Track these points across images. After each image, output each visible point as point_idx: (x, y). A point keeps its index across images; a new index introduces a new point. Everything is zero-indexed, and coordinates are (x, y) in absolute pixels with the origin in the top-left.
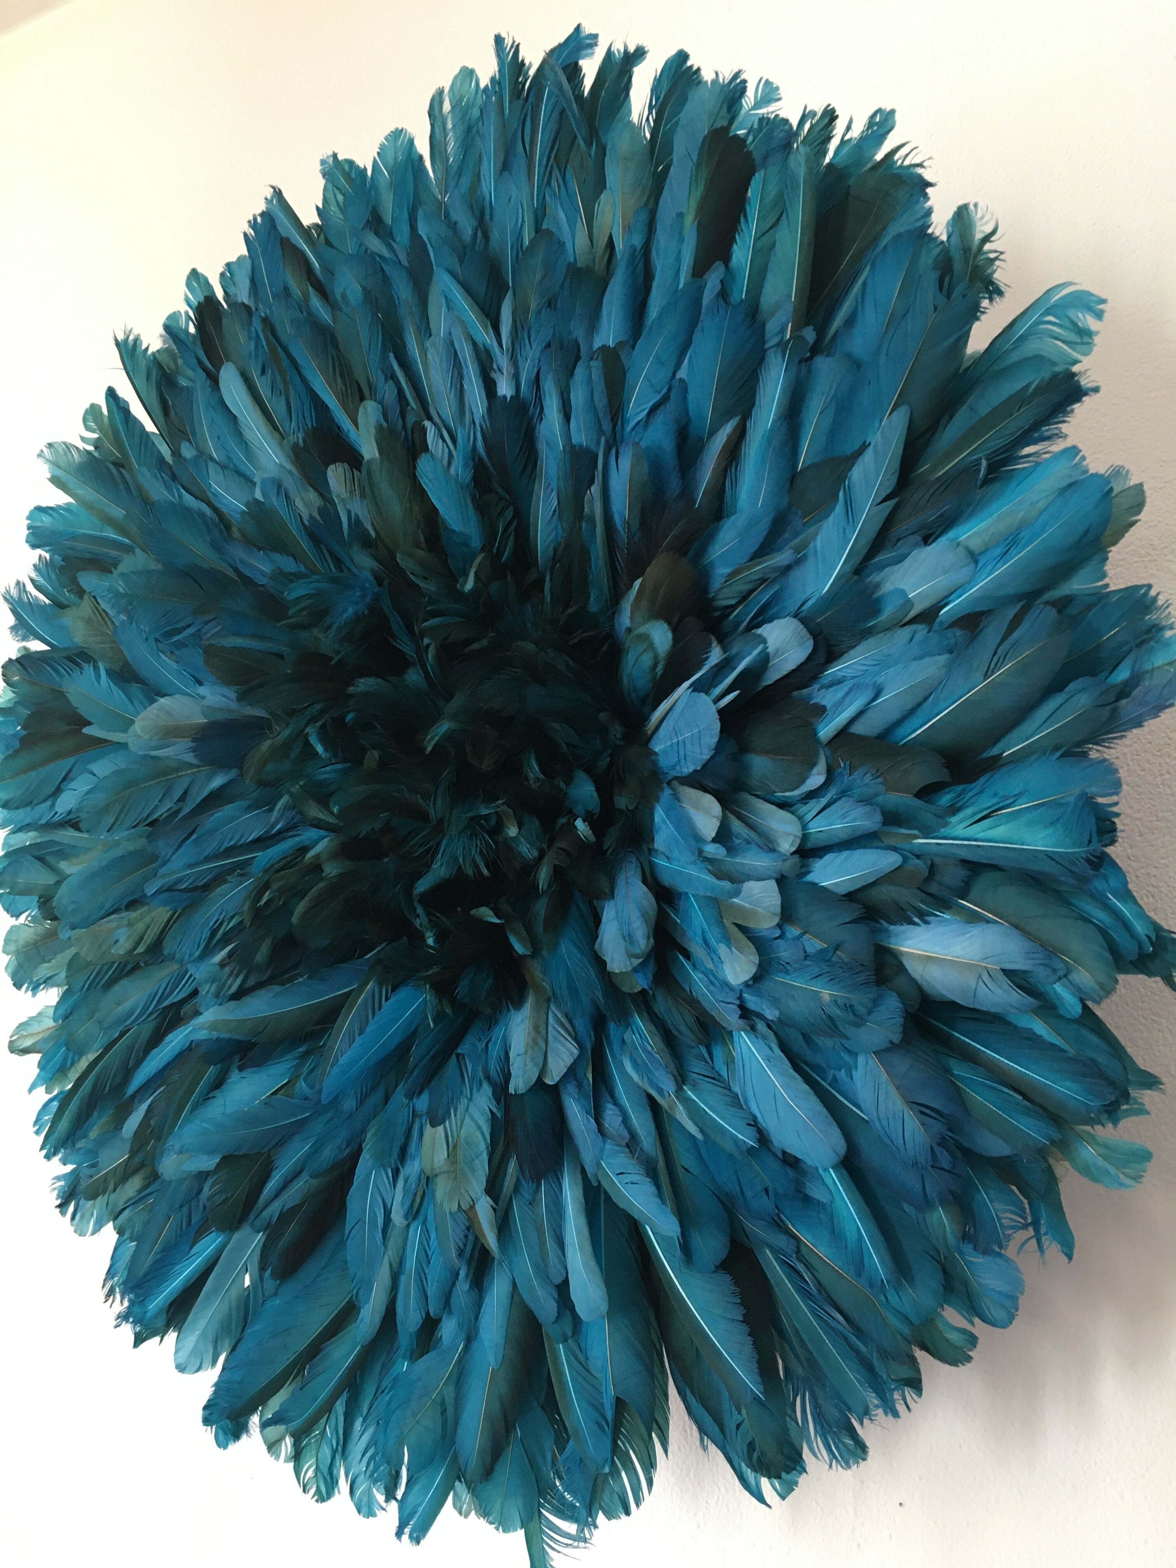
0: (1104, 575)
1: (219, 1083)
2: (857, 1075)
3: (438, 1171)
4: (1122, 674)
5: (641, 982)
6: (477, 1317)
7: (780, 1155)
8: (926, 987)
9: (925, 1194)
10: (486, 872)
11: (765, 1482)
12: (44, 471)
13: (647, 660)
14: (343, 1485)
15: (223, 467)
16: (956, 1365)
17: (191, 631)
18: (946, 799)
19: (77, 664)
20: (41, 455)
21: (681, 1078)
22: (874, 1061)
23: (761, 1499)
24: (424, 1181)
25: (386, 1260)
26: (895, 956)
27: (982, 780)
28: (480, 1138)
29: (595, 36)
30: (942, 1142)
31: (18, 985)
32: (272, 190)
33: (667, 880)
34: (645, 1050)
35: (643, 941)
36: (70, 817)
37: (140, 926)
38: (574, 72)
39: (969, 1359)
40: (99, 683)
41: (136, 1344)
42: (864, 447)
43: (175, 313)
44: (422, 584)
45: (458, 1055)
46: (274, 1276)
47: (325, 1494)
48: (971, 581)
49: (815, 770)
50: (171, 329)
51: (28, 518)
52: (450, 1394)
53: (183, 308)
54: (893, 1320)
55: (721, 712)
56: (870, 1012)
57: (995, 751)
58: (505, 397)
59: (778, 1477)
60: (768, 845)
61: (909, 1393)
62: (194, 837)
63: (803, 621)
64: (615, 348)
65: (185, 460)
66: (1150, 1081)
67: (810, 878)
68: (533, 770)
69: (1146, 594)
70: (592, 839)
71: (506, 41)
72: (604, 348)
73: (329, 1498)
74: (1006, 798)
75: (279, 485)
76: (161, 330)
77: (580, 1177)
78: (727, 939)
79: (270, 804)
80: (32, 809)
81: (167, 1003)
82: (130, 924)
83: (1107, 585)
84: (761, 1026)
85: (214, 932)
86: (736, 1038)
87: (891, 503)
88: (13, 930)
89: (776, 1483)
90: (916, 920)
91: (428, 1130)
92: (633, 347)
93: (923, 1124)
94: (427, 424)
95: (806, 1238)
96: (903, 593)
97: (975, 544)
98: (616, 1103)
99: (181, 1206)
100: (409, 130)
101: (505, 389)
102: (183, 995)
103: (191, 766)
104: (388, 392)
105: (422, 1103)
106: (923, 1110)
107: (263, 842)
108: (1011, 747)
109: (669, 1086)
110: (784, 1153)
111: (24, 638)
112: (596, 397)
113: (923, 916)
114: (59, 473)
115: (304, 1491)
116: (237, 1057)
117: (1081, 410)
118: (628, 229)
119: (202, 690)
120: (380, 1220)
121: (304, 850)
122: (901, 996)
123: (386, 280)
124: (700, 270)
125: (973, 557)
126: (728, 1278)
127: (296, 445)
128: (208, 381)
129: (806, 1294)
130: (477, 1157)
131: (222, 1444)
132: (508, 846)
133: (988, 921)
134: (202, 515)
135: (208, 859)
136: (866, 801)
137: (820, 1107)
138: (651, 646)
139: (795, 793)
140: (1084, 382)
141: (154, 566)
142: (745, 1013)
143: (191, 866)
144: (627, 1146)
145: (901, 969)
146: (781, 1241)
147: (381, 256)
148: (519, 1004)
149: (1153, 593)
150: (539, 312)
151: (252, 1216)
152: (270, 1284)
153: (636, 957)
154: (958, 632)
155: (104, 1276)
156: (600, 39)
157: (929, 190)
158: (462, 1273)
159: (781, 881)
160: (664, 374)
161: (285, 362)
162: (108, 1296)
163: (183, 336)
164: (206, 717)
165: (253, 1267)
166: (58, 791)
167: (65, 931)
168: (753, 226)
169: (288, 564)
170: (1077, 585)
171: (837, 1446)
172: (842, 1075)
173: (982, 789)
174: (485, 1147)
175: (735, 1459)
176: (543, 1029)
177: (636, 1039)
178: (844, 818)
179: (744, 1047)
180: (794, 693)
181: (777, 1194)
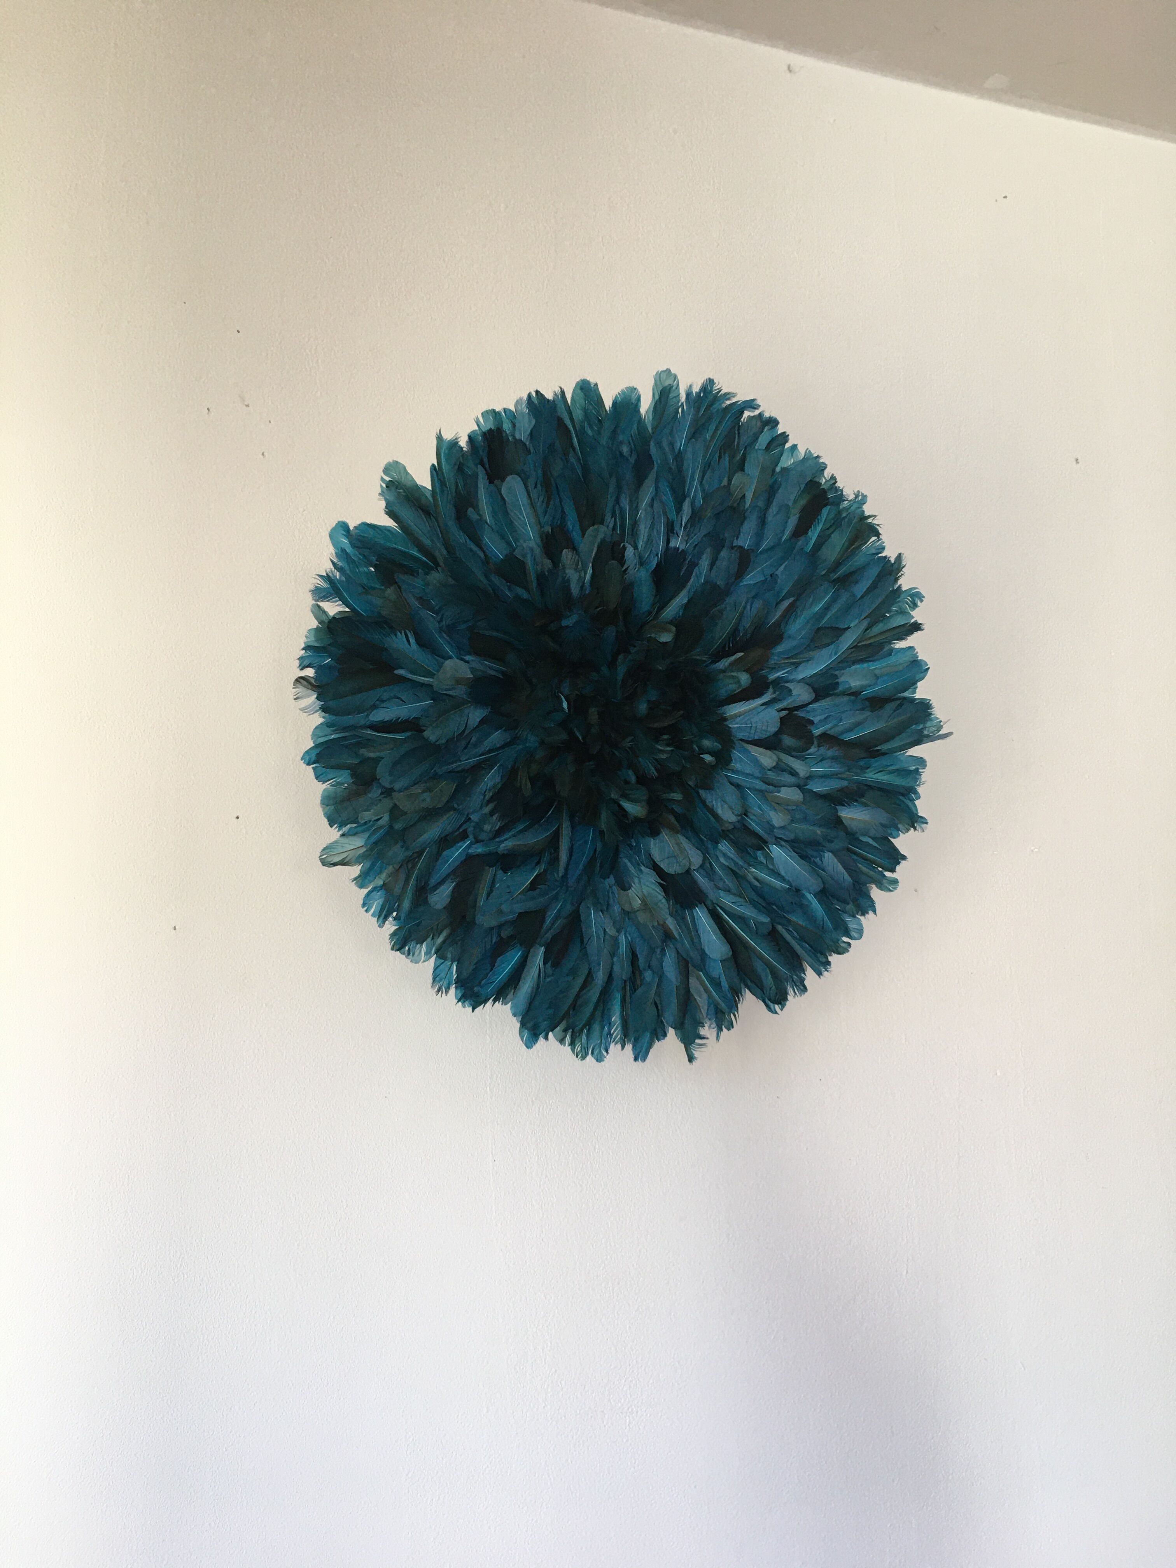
0: (914, 693)
2: (825, 860)
3: (636, 909)
4: (921, 725)
7: (795, 890)
8: (849, 828)
11: (776, 1006)
13: (731, 686)
14: (590, 1052)
15: (493, 529)
16: (843, 954)
18: (862, 763)
19: (383, 627)
22: (831, 854)
23: (776, 1013)
24: (625, 914)
25: (605, 951)
26: (841, 818)
27: (877, 758)
28: (657, 893)
31: (331, 825)
32: (560, 390)
35: (739, 809)
36: (376, 723)
37: (438, 792)
38: (741, 414)
39: (848, 951)
40: (410, 645)
41: (473, 1011)
42: (849, 629)
43: (477, 430)
45: (620, 859)
46: (551, 966)
47: (584, 1056)
48: (873, 686)
49: (813, 746)
52: (657, 1000)
53: (480, 429)
55: (781, 718)
56: (835, 838)
57: (879, 748)
58: (677, 548)
59: (779, 1004)
60: (794, 773)
64: (745, 550)
65: (471, 520)
66: (904, 858)
67: (808, 787)
69: (929, 702)
71: (716, 385)
72: (740, 547)
75: (532, 551)
76: (467, 439)
78: (773, 808)
80: (354, 717)
82: (429, 790)
83: (916, 696)
84: (783, 843)
85: (484, 796)
86: (771, 847)
87: (853, 648)
89: (780, 1006)
90: (847, 804)
91: (620, 892)
92: (756, 552)
93: (850, 875)
94: (626, 544)
95: (793, 918)
96: (847, 683)
97: (877, 672)
100: (639, 390)
101: (677, 543)
102: (451, 830)
103: (469, 702)
105: (611, 880)
106: (851, 870)
108: (884, 747)
111: (324, 599)
112: (732, 566)
113: (850, 803)
115: (577, 1057)
116: (501, 865)
117: (917, 634)
118: (754, 497)
119: (467, 658)
120: (601, 935)
122: (843, 831)
124: (795, 535)
125: (876, 675)
127: (545, 531)
128: (490, 478)
129: (794, 938)
130: (660, 902)
134: (476, 555)
135: (479, 756)
136: (834, 760)
138: (739, 682)
139: (804, 754)
140: (920, 627)
141: (451, 581)
145: (842, 822)
148: (652, 834)
149: (931, 703)
151: (539, 939)
153: (738, 815)
154: (867, 703)
155: (430, 983)
156: (759, 408)
159: (799, 787)
162: (437, 993)
163: (478, 446)
164: (473, 675)
165: (541, 964)
166: (374, 707)
167: (375, 793)
168: (821, 526)
169: (525, 595)
170: (906, 694)
171: (797, 990)
172: (817, 860)
173: (877, 761)
174: (662, 897)
175: (767, 1000)
176: (681, 845)
177: (725, 849)
178: (828, 767)
179: (775, 851)
180: (795, 712)
181: (793, 904)
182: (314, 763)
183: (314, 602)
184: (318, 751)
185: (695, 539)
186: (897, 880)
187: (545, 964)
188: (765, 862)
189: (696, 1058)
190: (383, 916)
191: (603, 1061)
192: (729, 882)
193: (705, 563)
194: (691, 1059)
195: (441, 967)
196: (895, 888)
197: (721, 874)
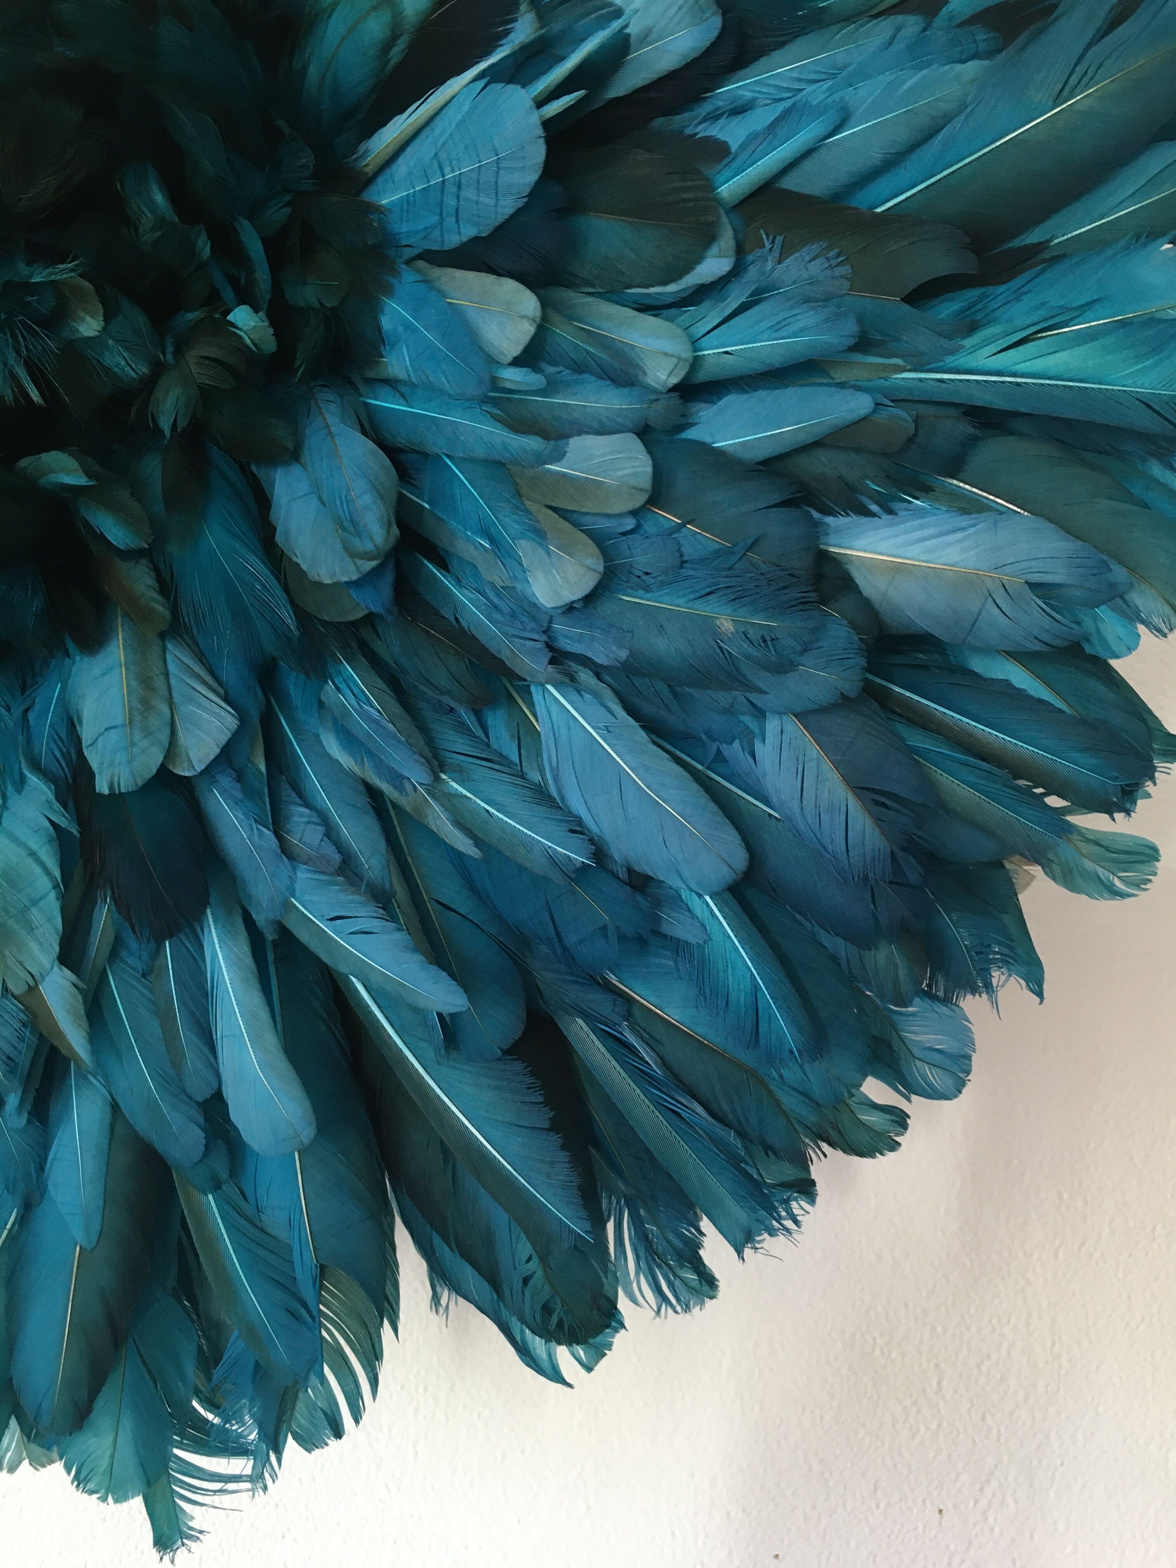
171: (671, 1285)
172: (735, 750)
173: (1018, 296)
174: (49, 886)
175: (516, 1326)
176: (160, 683)
177: (347, 701)
178: (778, 327)
179: (554, 709)
180: (659, 122)
181: (622, 937)
186: (1155, 850)
188: (515, 758)
189: (194, 1536)
196: (1140, 884)
197: (324, 799)
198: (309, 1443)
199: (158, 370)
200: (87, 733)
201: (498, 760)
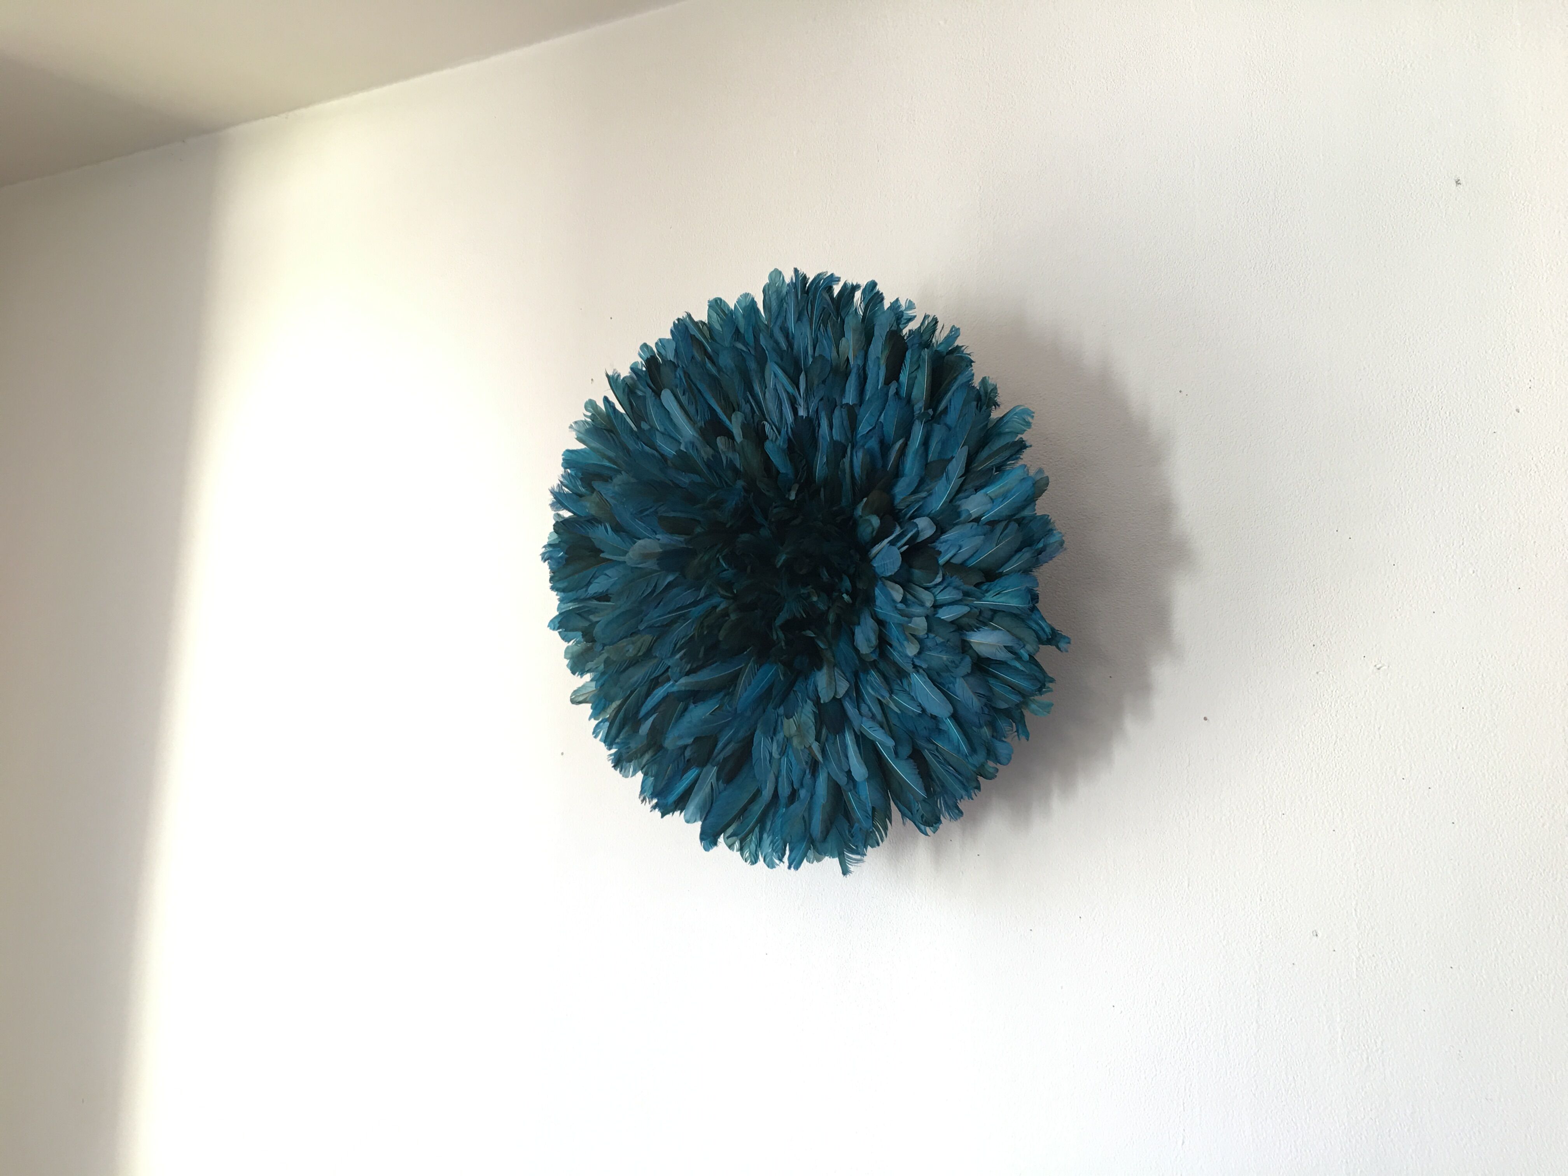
0: (1035, 510)
1: (685, 709)
2: (956, 685)
3: (792, 735)
4: (1041, 545)
5: (874, 657)
6: (814, 787)
7: (930, 715)
8: (979, 654)
9: (980, 723)
10: (805, 616)
11: (928, 828)
12: (574, 434)
13: (869, 530)
14: (761, 859)
15: (663, 433)
16: (992, 780)
17: (652, 510)
18: (984, 587)
19: (592, 523)
20: (571, 427)
21: (891, 692)
22: (962, 679)
24: (786, 739)
25: (772, 772)
26: (969, 642)
27: (996, 581)
28: (810, 721)
29: (840, 278)
30: (986, 705)
31: (574, 673)
32: (686, 314)
33: (881, 617)
34: (876, 682)
35: (874, 641)
36: (595, 595)
37: (639, 644)
38: (830, 289)
39: (996, 777)
40: (608, 534)
41: (662, 817)
42: (952, 458)
43: (636, 362)
44: (767, 493)
45: (794, 691)
46: (723, 783)
47: (754, 861)
48: (992, 509)
49: (938, 576)
50: (634, 369)
51: (563, 455)
52: (806, 815)
53: (640, 360)
54: (970, 767)
55: (901, 554)
56: (960, 663)
57: (1000, 571)
58: (803, 416)
59: (932, 826)
60: (922, 604)
61: (976, 791)
62: (661, 603)
63: (932, 519)
64: (852, 406)
65: (644, 430)
66: (1052, 680)
67: (937, 616)
68: (825, 575)
69: (1047, 518)
70: (851, 601)
72: (847, 404)
73: (756, 862)
74: (1004, 587)
75: (693, 444)
76: (629, 370)
77: (853, 733)
78: (907, 639)
79: (699, 589)
80: (577, 592)
81: (652, 677)
82: (633, 643)
83: (1036, 514)
84: (921, 671)
85: (675, 645)
86: (911, 676)
87: (964, 478)
88: (568, 648)
89: (932, 828)
90: (975, 630)
91: (785, 721)
92: (860, 406)
93: (979, 700)
94: (765, 423)
95: (940, 744)
96: (968, 511)
97: (993, 495)
98: (865, 703)
99: (674, 761)
101: (802, 412)
102: (659, 674)
103: (657, 571)
104: (746, 408)
105: (781, 710)
106: (979, 695)
107: (695, 604)
108: (1007, 569)
109: (887, 695)
110: (931, 714)
111: (558, 509)
112: (845, 423)
113: (978, 628)
114: (581, 435)
115: (746, 861)
116: (692, 698)
117: (1027, 451)
118: (855, 357)
119: (658, 536)
120: (768, 758)
121: (715, 607)
122: (971, 657)
123: (744, 360)
124: (887, 382)
125: (992, 500)
126: (912, 760)
127: (701, 427)
128: (653, 394)
129: (939, 762)
130: (810, 728)
131: (707, 849)
132: (813, 605)
133: (1000, 629)
134: (653, 456)
135: (669, 613)
136: (956, 588)
137: (943, 696)
138: (871, 524)
139: (931, 584)
140: (1028, 444)
141: (633, 480)
142: (915, 666)
143: (659, 616)
144: (871, 718)
145: (971, 647)
146: (931, 746)
147: (741, 350)
148: (820, 669)
149: (1049, 518)
150: (818, 385)
151: (711, 760)
152: (721, 785)
153: (872, 647)
154: (988, 527)
155: (639, 794)
156: (841, 279)
157: (973, 364)
158: (807, 772)
159: (927, 617)
160: (873, 421)
161: (696, 391)
162: (642, 801)
163: (640, 373)
164: (662, 549)
165: (714, 780)
166: (589, 583)
167: (598, 647)
168: (908, 369)
169: (697, 479)
170: (1026, 513)
171: (951, 813)
172: (950, 687)
174: (813, 724)
176: (833, 677)
177: (872, 679)
178: (949, 594)
179: (915, 679)
180: (929, 545)
181: (929, 729)
182: (558, 628)
183: (553, 513)
184: (559, 619)
185: (812, 407)
186: (1052, 704)
187: (718, 780)
189: (850, 872)
190: (609, 741)
191: (775, 867)
192: (876, 710)
193: (824, 423)
194: (845, 872)
195: (646, 781)
197: (869, 702)
198: (872, 847)
199: (829, 608)
200: (819, 689)
201: (905, 691)
